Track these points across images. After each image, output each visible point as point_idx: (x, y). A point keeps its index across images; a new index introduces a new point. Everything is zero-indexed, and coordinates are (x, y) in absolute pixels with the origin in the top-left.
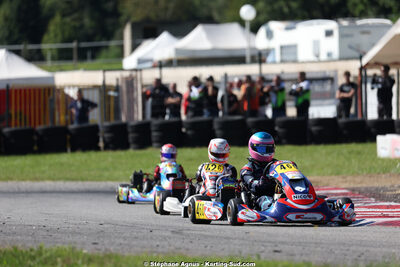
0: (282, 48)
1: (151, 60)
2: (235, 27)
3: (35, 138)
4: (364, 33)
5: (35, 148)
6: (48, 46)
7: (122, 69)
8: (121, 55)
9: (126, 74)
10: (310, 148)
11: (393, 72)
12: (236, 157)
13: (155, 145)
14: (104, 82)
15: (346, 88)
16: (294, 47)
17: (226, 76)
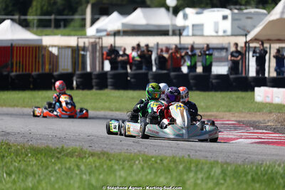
0: (193, 26)
1: (105, 30)
2: (163, 10)
3: (31, 80)
4: (248, 18)
5: (31, 86)
9: (92, 40)
10: (211, 94)
11: (266, 45)
13: (109, 87)
14: (78, 44)
15: (235, 54)
16: (202, 25)
17: (158, 44)
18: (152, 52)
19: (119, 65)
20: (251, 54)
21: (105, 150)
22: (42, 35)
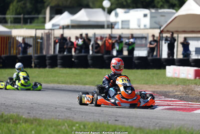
0: (122, 21)
1: (58, 25)
2: (100, 10)
3: (1, 60)
4: (162, 16)
5: (1, 65)
6: (9, 16)
7: (44, 29)
8: (44, 22)
9: (47, 31)
10: (134, 71)
11: (175, 35)
12: (98, 74)
13: (59, 66)
14: (36, 35)
15: (152, 43)
16: (129, 21)
17: (95, 34)
22: (12, 28)
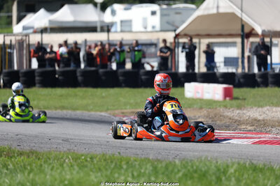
0: (122, 22)
1: (33, 28)
2: (90, 7)
4: (177, 13)
8: (10, 23)
10: (141, 90)
11: (195, 40)
12: (92, 95)
13: (37, 85)
14: (4, 42)
15: (164, 50)
16: (131, 21)
17: (86, 41)
18: (80, 49)
19: (47, 63)
20: (180, 49)
21: (34, 148)
